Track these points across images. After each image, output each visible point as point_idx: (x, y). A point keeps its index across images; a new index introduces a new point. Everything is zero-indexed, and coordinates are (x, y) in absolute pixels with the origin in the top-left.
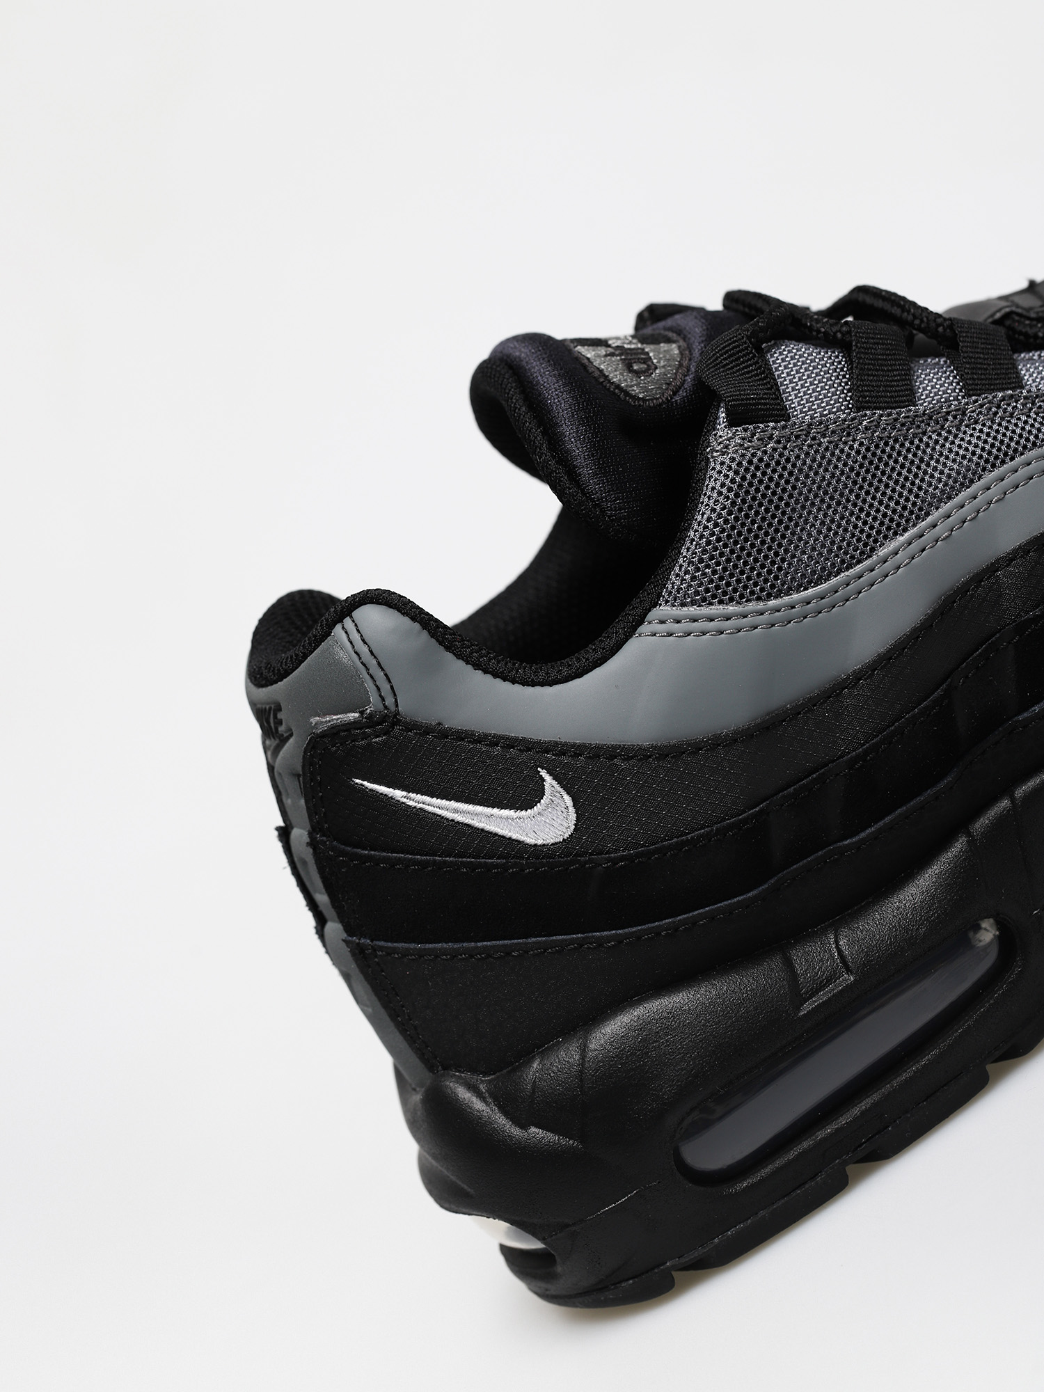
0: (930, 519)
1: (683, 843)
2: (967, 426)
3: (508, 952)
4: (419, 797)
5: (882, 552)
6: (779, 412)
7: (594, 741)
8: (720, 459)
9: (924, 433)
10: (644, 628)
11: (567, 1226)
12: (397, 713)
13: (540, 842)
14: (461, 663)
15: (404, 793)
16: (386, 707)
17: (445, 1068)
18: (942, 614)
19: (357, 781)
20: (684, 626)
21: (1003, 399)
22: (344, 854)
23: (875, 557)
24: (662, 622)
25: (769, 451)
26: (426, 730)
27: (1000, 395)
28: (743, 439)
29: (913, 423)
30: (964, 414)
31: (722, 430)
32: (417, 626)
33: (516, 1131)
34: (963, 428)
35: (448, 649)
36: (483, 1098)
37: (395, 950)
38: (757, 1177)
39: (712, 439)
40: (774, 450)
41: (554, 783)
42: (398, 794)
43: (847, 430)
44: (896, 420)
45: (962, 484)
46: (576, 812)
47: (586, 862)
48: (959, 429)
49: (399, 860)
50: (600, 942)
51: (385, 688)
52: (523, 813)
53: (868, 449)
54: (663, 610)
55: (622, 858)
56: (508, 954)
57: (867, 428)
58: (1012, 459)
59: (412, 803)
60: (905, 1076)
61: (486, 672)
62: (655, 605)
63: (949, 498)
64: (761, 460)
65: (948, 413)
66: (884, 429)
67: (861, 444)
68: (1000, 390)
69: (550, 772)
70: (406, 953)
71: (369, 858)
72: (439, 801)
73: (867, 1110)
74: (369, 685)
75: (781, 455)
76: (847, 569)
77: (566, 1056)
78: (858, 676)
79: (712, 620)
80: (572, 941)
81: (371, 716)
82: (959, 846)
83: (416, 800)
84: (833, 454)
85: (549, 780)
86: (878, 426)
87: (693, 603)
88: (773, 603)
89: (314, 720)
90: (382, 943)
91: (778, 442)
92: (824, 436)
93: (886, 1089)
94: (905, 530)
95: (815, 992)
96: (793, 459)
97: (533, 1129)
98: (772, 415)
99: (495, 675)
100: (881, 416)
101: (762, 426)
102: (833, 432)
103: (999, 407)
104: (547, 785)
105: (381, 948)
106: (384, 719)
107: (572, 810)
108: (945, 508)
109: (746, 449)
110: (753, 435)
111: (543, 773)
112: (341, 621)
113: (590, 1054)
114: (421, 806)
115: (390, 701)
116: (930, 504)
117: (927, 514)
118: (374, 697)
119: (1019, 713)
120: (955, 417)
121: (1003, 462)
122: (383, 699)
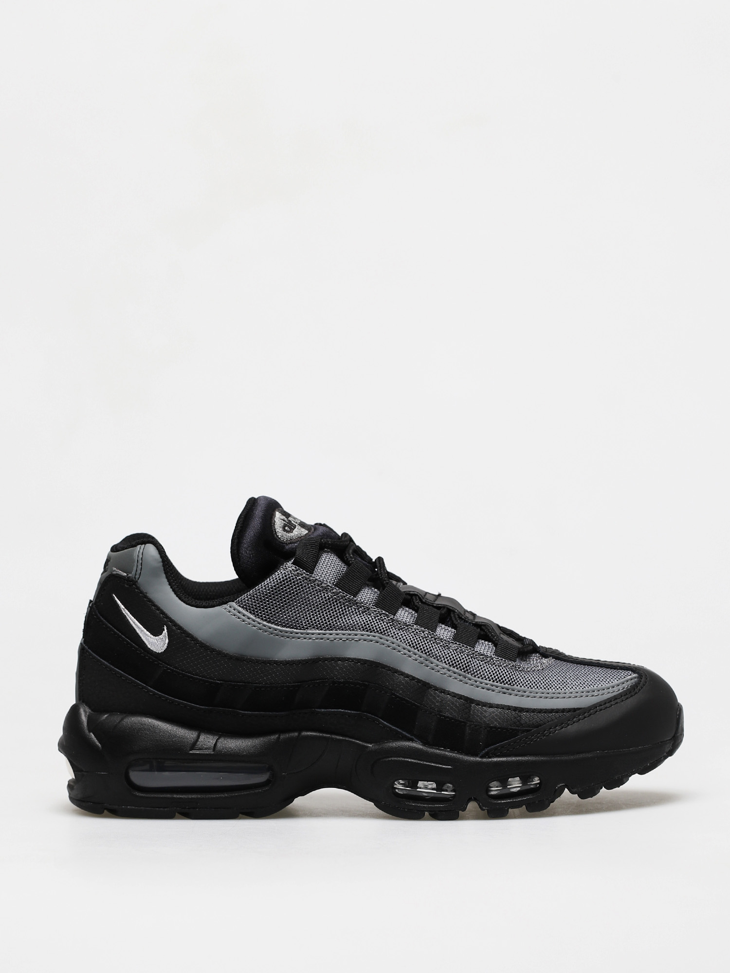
0: (331, 632)
1: (192, 677)
2: (366, 614)
3: (122, 676)
4: (127, 611)
5: (309, 631)
6: (311, 570)
7: (185, 628)
8: (281, 571)
9: (351, 607)
10: (225, 606)
11: (82, 771)
12: (137, 582)
13: (151, 649)
14: (166, 580)
15: (124, 608)
16: (135, 578)
17: (83, 702)
18: (314, 661)
19: (114, 595)
20: (235, 612)
21: (384, 614)
22: (96, 615)
23: (305, 631)
24: (230, 607)
25: (298, 578)
26: (142, 592)
27: (384, 612)
28: (293, 570)
29: (349, 601)
30: (368, 610)
31: (289, 564)
32: (161, 560)
33: (87, 731)
34: (364, 614)
35: (165, 573)
36: (85, 716)
37: (92, 655)
38: (148, 795)
39: (285, 564)
40: (300, 579)
41: (167, 633)
42: (122, 607)
43: (326, 589)
44: (344, 597)
45: (349, 629)
46: (167, 647)
47: (160, 664)
48: (363, 613)
49: (109, 627)
50: (149, 691)
51: (139, 571)
52: (152, 636)
53: (329, 599)
54: (233, 604)
55: (170, 669)
56: (121, 677)
57: (333, 593)
58: (371, 632)
59: (124, 612)
60: (212, 796)
61: (171, 588)
62: (232, 602)
63: (342, 630)
64: (293, 579)
65: (363, 606)
66: (339, 597)
67: (328, 596)
68: (385, 611)
69: (167, 629)
70: (94, 658)
71: (102, 621)
72: (132, 616)
73: (194, 798)
74: (135, 568)
75: (301, 582)
76: (295, 629)
77: (116, 718)
78: (276, 662)
79: (244, 616)
80: (141, 685)
81: (129, 578)
82: (274, 737)
83: (126, 612)
84: (317, 593)
85: (166, 630)
86: (338, 594)
87: (243, 607)
88: (265, 623)
89: (115, 569)
90: (90, 651)
91: (303, 578)
92: (318, 586)
93: (203, 796)
94: (321, 630)
95: (200, 749)
96: (303, 586)
97: (92, 734)
98: (307, 569)
99: (173, 591)
100: (340, 592)
101: (301, 570)
102: (322, 587)
103: (380, 615)
104: (164, 632)
105: (89, 652)
106: (132, 581)
107: (166, 645)
108: (339, 632)
109: (291, 573)
110: (297, 571)
111: (165, 628)
112: (142, 544)
113: (123, 722)
114: (125, 614)
115: (137, 576)
116: (335, 628)
117: (332, 630)
118: (134, 572)
119: (317, 708)
120: (364, 609)
121: (367, 631)
122: (136, 575)
